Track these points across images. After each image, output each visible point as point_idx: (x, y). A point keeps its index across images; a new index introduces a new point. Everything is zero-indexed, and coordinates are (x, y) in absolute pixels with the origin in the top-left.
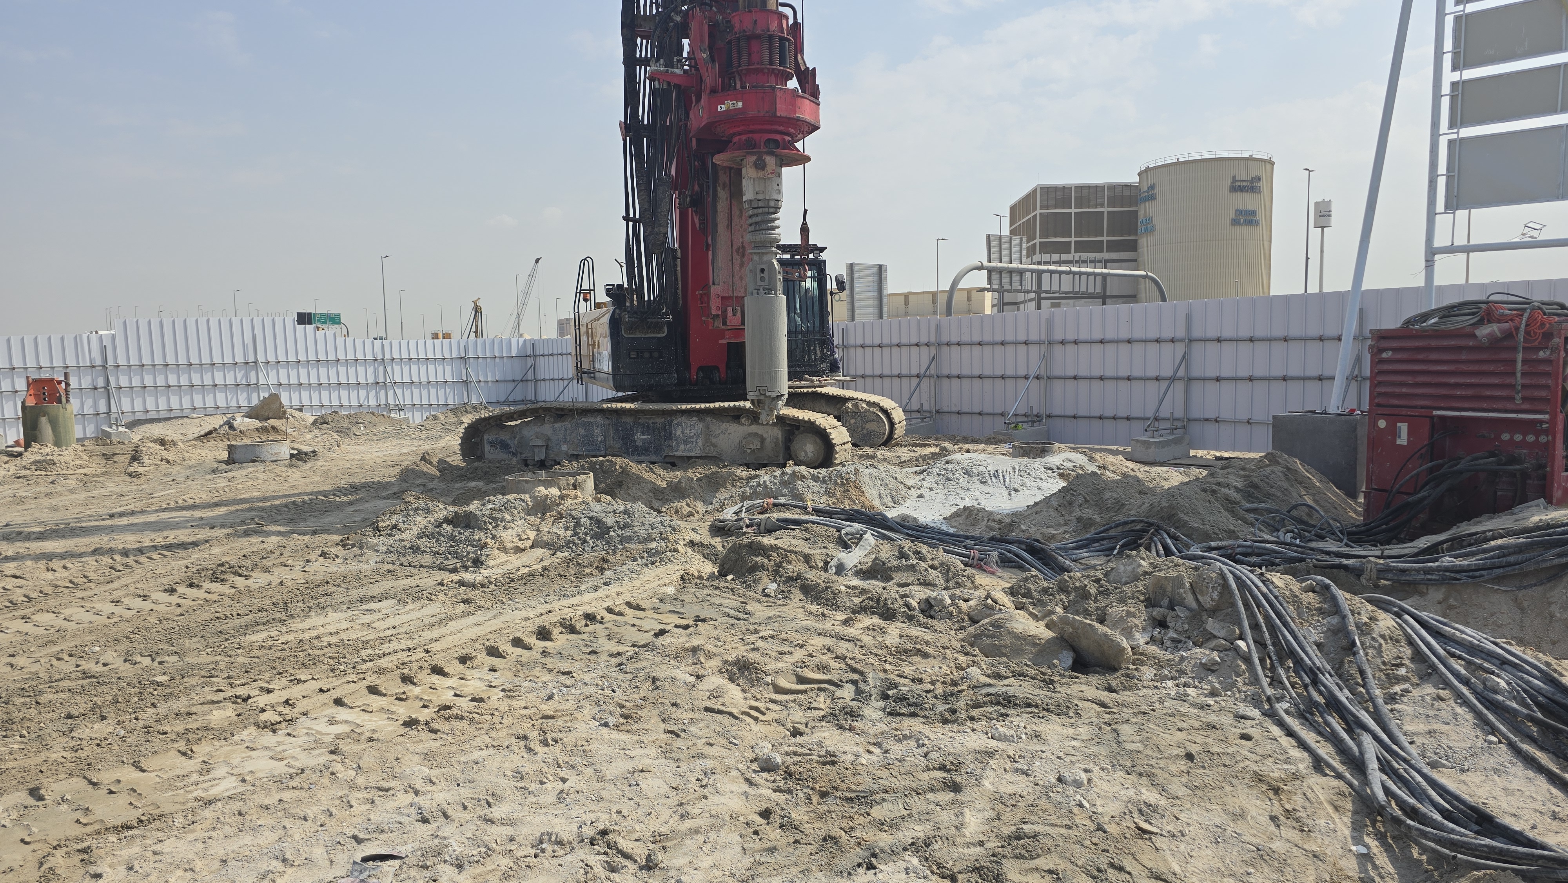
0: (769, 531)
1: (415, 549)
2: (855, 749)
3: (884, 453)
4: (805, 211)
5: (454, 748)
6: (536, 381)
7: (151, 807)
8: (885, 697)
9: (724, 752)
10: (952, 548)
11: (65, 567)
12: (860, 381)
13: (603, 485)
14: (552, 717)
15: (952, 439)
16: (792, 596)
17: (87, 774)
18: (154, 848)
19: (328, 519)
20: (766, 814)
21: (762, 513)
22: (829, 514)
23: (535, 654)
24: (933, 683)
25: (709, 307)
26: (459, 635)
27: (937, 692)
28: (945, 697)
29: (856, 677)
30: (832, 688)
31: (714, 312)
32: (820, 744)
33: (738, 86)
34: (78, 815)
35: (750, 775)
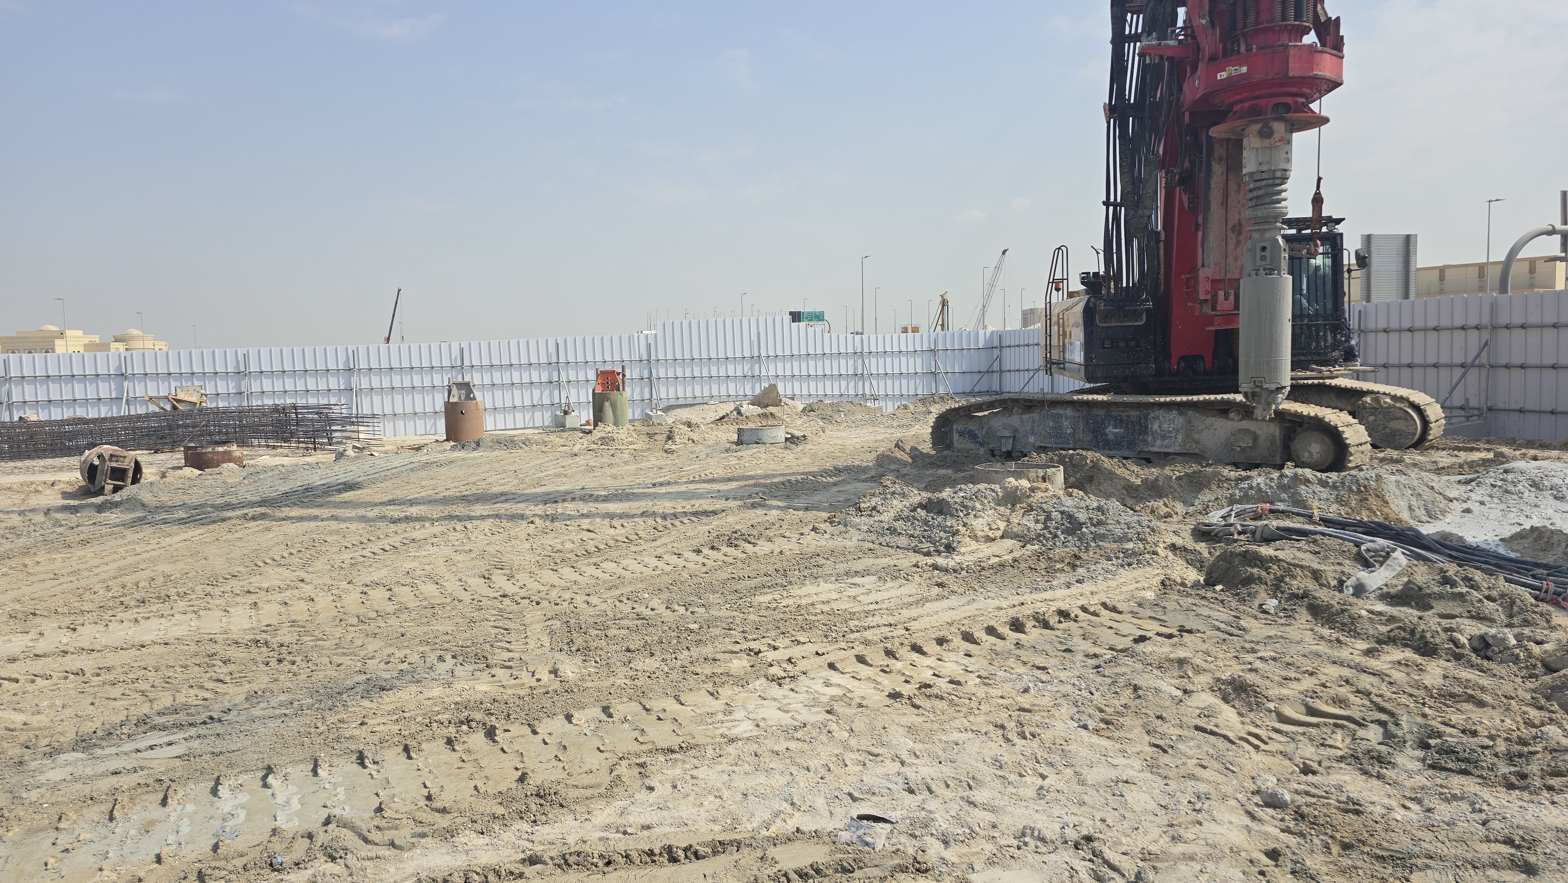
0: (1268, 539)
1: (893, 531)
2: (1386, 801)
3: (1413, 456)
4: (1319, 179)
5: (935, 726)
6: (1001, 372)
7: (688, 737)
8: (1425, 746)
9: (1220, 778)
10: (1516, 577)
11: (623, 526)
12: (1383, 371)
13: (1072, 479)
14: (1029, 711)
15: (1512, 442)
16: (1297, 616)
17: (642, 700)
18: (691, 772)
19: (817, 498)
20: (1273, 855)
21: (1255, 519)
22: (1342, 525)
23: (1008, 645)
24: (1491, 737)
25: (1196, 291)
26: (935, 617)
27: (1498, 750)
28: (1510, 758)
29: (1384, 717)
30: (1352, 726)
31: (1202, 296)
32: (1340, 788)
33: (1243, 49)
34: (636, 734)
35: (1251, 808)
